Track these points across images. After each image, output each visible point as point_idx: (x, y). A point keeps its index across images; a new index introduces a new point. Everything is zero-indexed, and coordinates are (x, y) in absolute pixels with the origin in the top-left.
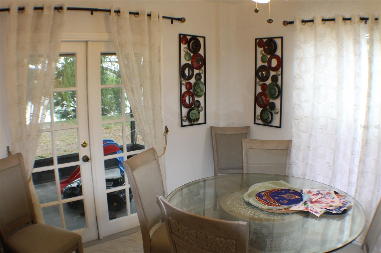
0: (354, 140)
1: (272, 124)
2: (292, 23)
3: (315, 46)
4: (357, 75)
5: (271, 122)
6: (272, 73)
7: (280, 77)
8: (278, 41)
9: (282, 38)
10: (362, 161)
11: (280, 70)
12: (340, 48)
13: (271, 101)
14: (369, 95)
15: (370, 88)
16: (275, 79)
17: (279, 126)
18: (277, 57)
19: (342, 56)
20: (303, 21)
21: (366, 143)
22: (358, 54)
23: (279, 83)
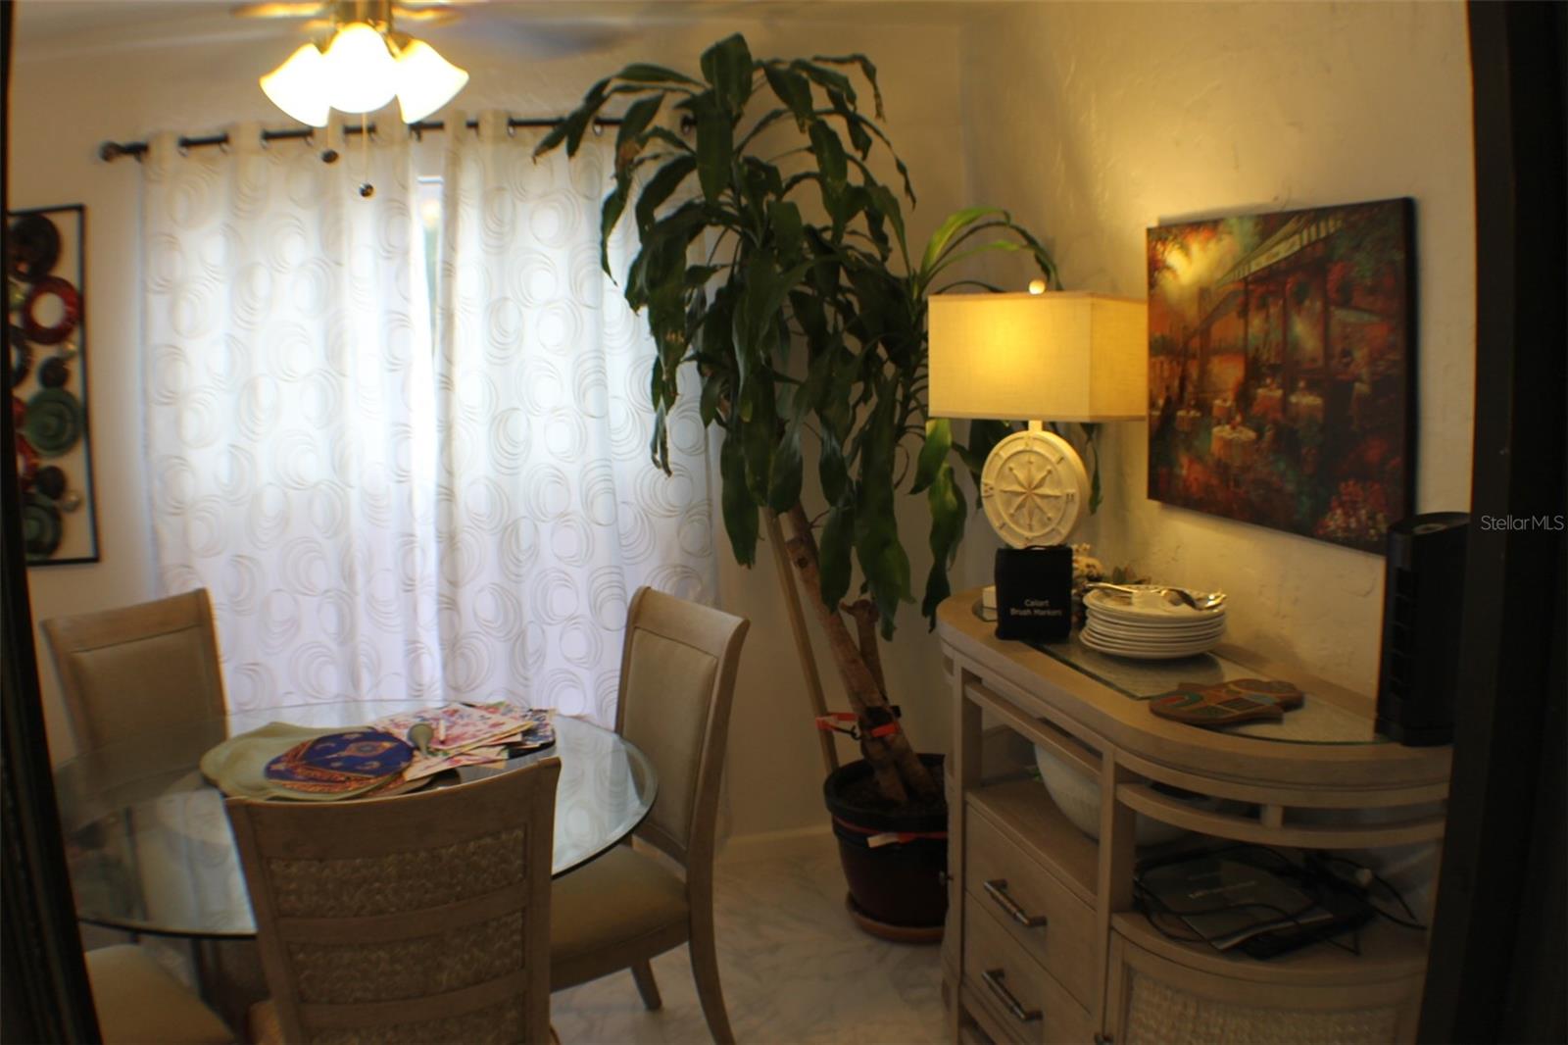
0: (408, 540)
1: (63, 553)
2: (138, 150)
3: (232, 233)
4: (398, 320)
5: (55, 545)
6: (43, 353)
7: (74, 367)
8: (66, 225)
9: (80, 209)
10: (449, 604)
11: (76, 336)
12: (332, 237)
13: (45, 463)
14: (446, 383)
15: (448, 359)
16: (54, 375)
17: (88, 553)
18: (61, 287)
19: (339, 264)
20: (187, 143)
21: (449, 542)
22: (395, 252)
23: (74, 386)
